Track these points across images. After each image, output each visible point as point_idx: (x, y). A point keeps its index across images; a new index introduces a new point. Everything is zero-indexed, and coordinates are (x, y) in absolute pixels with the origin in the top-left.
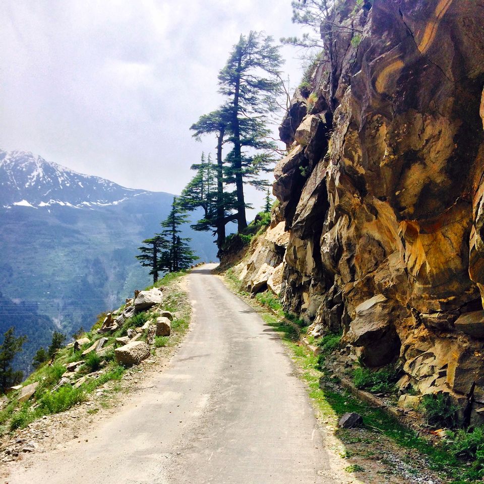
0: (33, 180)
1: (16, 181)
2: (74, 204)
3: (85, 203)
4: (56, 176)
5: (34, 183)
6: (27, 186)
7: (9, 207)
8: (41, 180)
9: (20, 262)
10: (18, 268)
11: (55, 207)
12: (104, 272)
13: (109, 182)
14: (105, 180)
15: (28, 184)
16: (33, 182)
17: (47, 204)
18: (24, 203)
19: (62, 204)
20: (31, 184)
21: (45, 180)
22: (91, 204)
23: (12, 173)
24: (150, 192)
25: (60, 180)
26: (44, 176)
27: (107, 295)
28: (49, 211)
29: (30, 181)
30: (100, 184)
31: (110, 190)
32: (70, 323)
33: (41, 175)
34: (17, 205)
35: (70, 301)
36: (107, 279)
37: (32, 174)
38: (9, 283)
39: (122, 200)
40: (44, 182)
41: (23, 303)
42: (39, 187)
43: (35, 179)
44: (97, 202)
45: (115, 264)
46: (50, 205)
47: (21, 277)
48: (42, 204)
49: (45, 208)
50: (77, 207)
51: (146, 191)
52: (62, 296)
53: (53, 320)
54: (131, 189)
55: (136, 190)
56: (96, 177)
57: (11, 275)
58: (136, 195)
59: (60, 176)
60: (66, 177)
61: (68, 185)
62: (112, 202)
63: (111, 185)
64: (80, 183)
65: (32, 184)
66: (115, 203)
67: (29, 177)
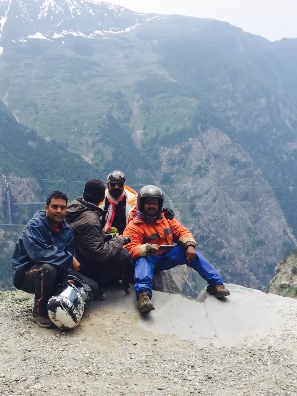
0: (45, 11)
1: (29, 13)
2: (87, 34)
3: (97, 32)
4: (66, 4)
5: (46, 14)
6: (39, 18)
7: (25, 41)
8: (53, 9)
9: (44, 98)
10: (43, 104)
11: (68, 38)
12: (128, 106)
13: (121, 7)
14: (115, 5)
15: (40, 15)
16: (46, 12)
17: (61, 36)
18: (38, 36)
19: (75, 34)
20: (43, 14)
21: (57, 9)
22: (103, 33)
23: (24, 4)
24: (163, 15)
25: (71, 9)
26: (55, 5)
27: (133, 130)
28: (63, 43)
29: (42, 11)
30: (111, 10)
31: (121, 16)
32: (101, 161)
33: (52, 5)
34: (31, 38)
35: (98, 138)
36: (131, 113)
37: (44, 4)
38: (36, 120)
39: (134, 26)
40: (56, 12)
41: (53, 141)
42: (52, 18)
43: (46, 9)
44: (109, 30)
45: (137, 97)
46: (63, 36)
47: (48, 114)
48: (56, 36)
49: (59, 40)
50: (90, 37)
51: (159, 15)
52: (89, 132)
53: (84, 159)
54: (142, 13)
55: (147, 14)
56: (106, 2)
57: (37, 112)
58: (147, 20)
59: (70, 5)
60: (76, 5)
61: (79, 13)
62: (124, 30)
63: (122, 10)
64: (91, 11)
65: (45, 15)
66: (128, 30)
67: (41, 7)
